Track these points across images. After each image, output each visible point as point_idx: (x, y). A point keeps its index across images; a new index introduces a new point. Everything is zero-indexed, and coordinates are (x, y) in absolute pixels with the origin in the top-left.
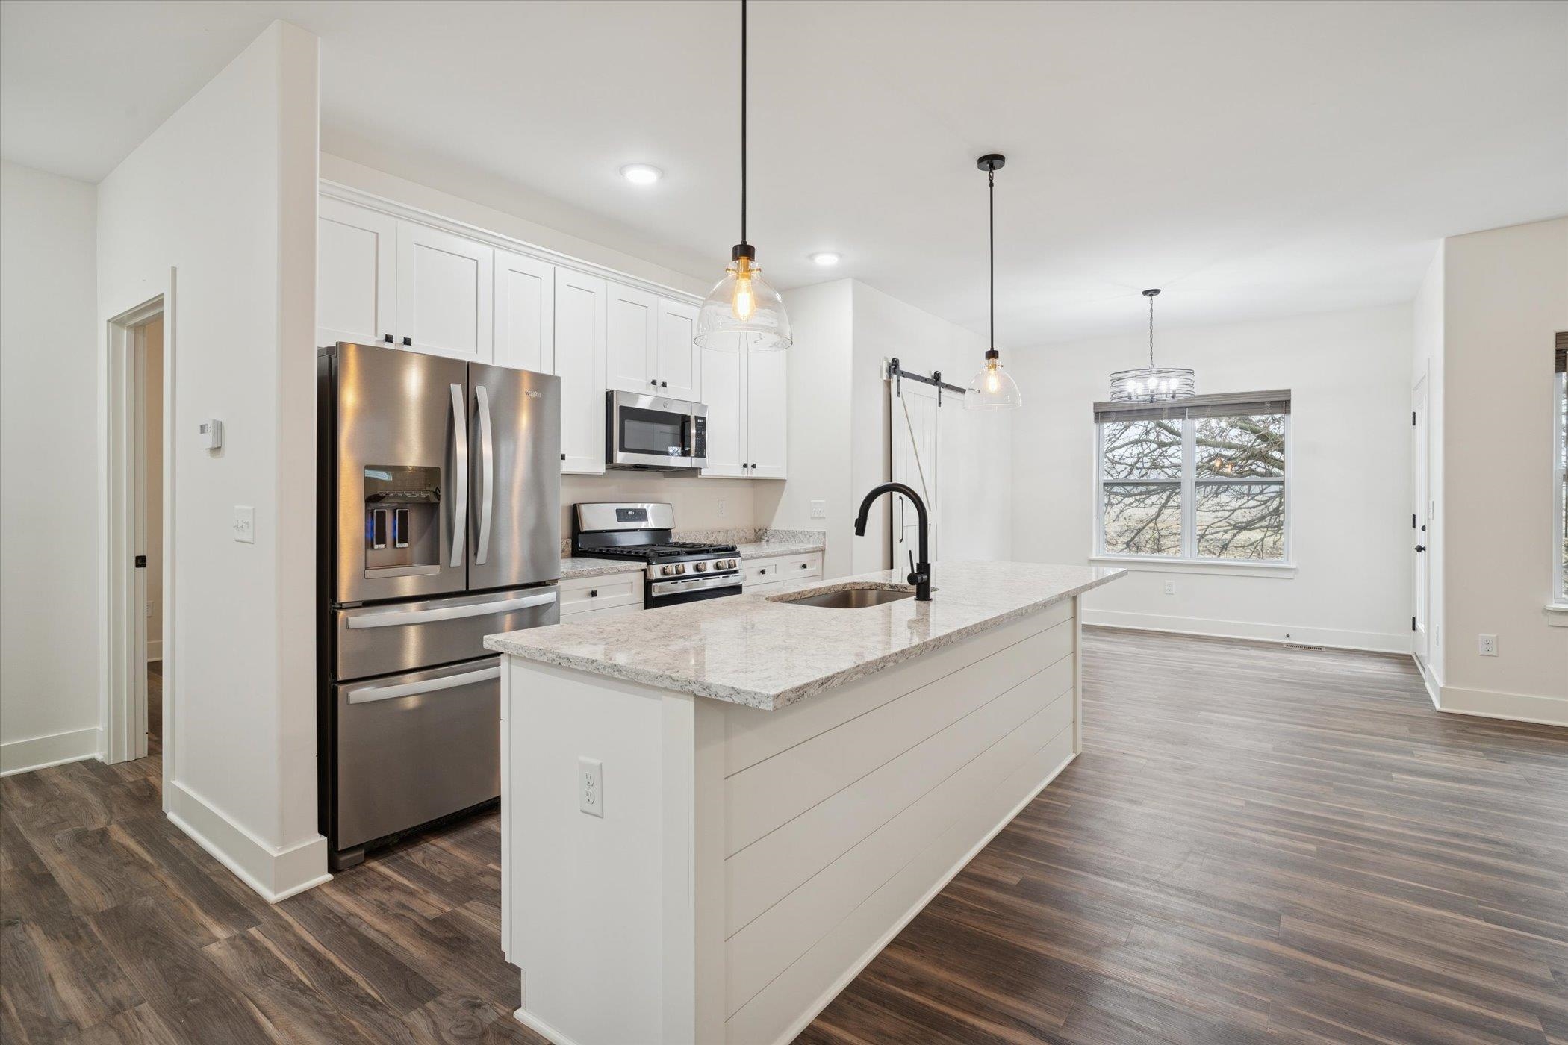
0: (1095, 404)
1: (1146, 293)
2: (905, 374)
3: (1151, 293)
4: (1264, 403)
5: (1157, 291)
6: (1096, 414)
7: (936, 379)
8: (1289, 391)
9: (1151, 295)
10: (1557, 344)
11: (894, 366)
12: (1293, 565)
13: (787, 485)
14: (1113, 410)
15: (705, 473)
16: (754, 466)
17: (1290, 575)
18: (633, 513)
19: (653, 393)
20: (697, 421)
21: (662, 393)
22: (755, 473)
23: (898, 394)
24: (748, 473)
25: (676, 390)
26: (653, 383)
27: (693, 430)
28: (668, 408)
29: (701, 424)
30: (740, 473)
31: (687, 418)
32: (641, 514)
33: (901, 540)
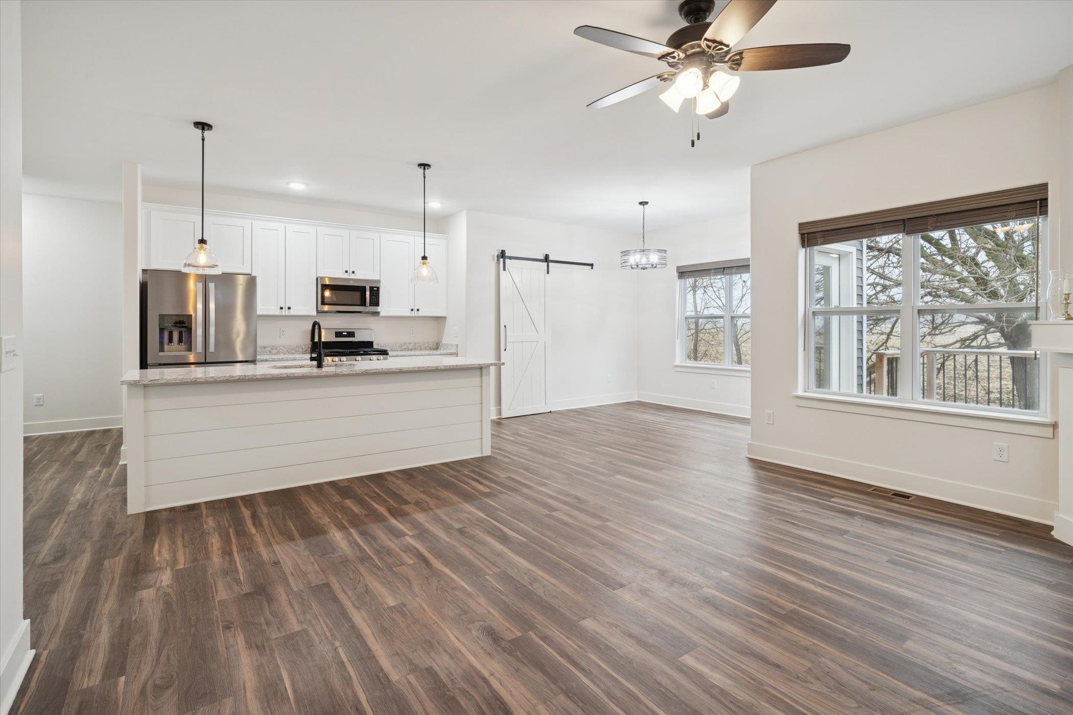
0: (677, 267)
1: (640, 203)
2: (510, 258)
3: (643, 203)
5: (647, 203)
6: (679, 273)
7: (546, 259)
9: (644, 205)
10: (799, 230)
11: (503, 255)
13: (447, 320)
15: (382, 314)
16: (418, 310)
18: (346, 333)
19: (346, 276)
20: (371, 288)
21: (353, 277)
22: (420, 314)
23: (504, 269)
24: (415, 314)
25: (363, 274)
26: (346, 272)
27: (368, 293)
28: (351, 283)
29: (375, 290)
30: (409, 314)
31: (364, 288)
32: (351, 334)
33: (505, 350)
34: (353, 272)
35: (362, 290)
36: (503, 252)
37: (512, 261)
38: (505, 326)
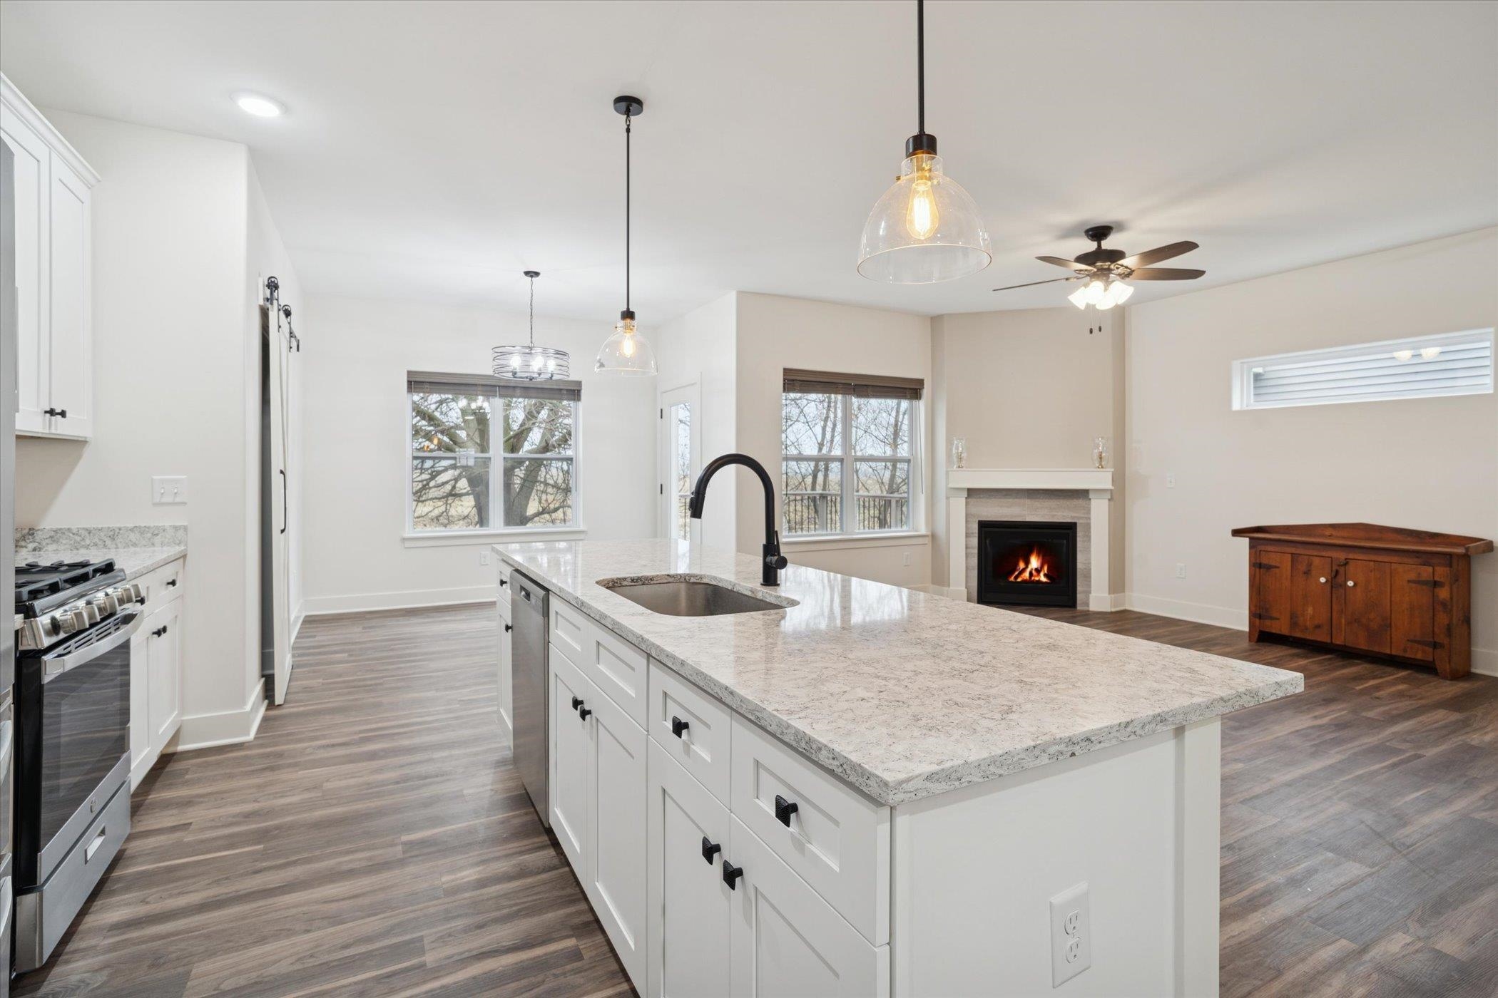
0: (409, 372)
1: (527, 273)
3: (532, 274)
4: (561, 390)
5: (537, 274)
6: (410, 382)
8: (579, 383)
12: (582, 528)
13: (87, 452)
14: (427, 380)
17: (582, 537)
30: (40, 426)
33: (283, 531)
36: (272, 285)
38: (282, 473)
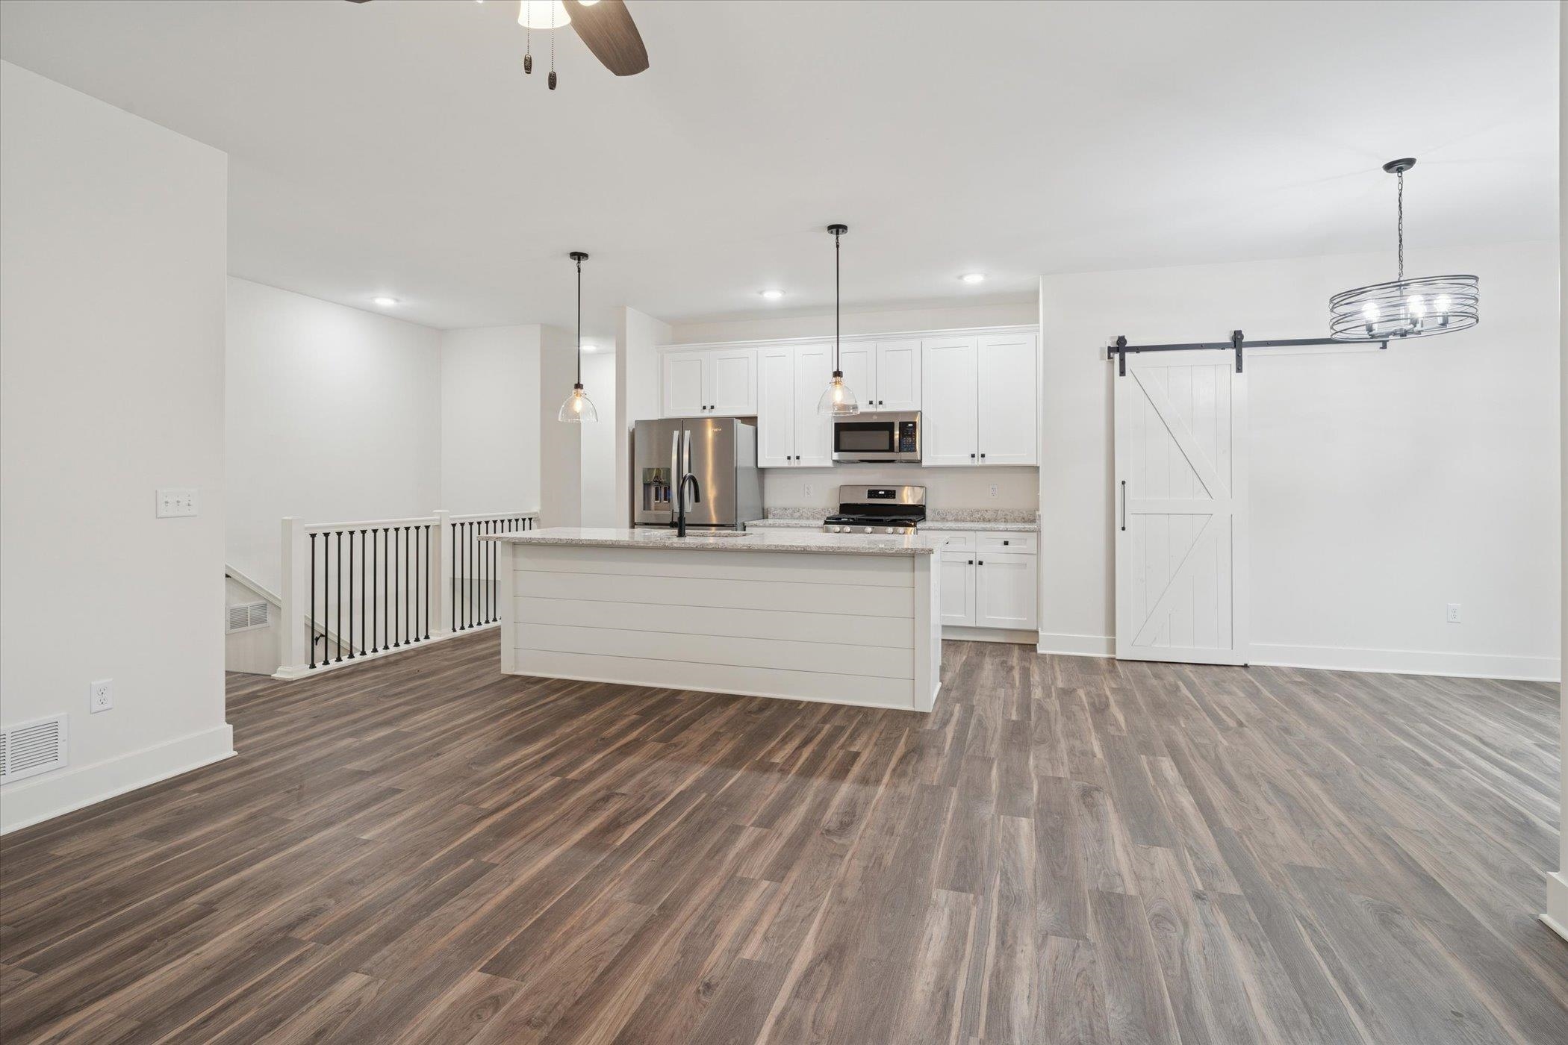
1: (1389, 167)
2: (1137, 349)
3: (1397, 166)
5: (1410, 162)
7: (1237, 341)
9: (1400, 170)
11: (1121, 345)
15: (923, 463)
16: (983, 456)
18: (883, 493)
19: (871, 409)
20: (903, 426)
21: (881, 409)
22: (988, 462)
23: (1122, 373)
24: (978, 462)
25: (895, 404)
26: (871, 403)
27: (897, 433)
28: (875, 419)
29: (911, 427)
30: (968, 462)
31: (892, 424)
32: (891, 494)
33: (1123, 529)
34: (881, 403)
35: (888, 427)
36: (1121, 341)
37: (1142, 354)
38: (1123, 483)
